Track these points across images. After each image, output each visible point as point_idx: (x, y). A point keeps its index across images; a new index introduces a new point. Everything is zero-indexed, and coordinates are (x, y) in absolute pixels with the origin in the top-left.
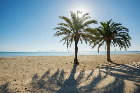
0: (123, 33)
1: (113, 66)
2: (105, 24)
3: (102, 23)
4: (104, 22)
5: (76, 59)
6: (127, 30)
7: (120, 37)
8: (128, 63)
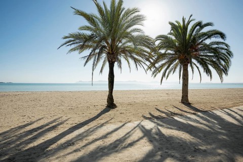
0: (218, 43)
1: (181, 115)
2: (180, 26)
3: (173, 24)
4: (177, 22)
5: (110, 98)
6: (222, 35)
7: (210, 53)
8: (222, 109)
